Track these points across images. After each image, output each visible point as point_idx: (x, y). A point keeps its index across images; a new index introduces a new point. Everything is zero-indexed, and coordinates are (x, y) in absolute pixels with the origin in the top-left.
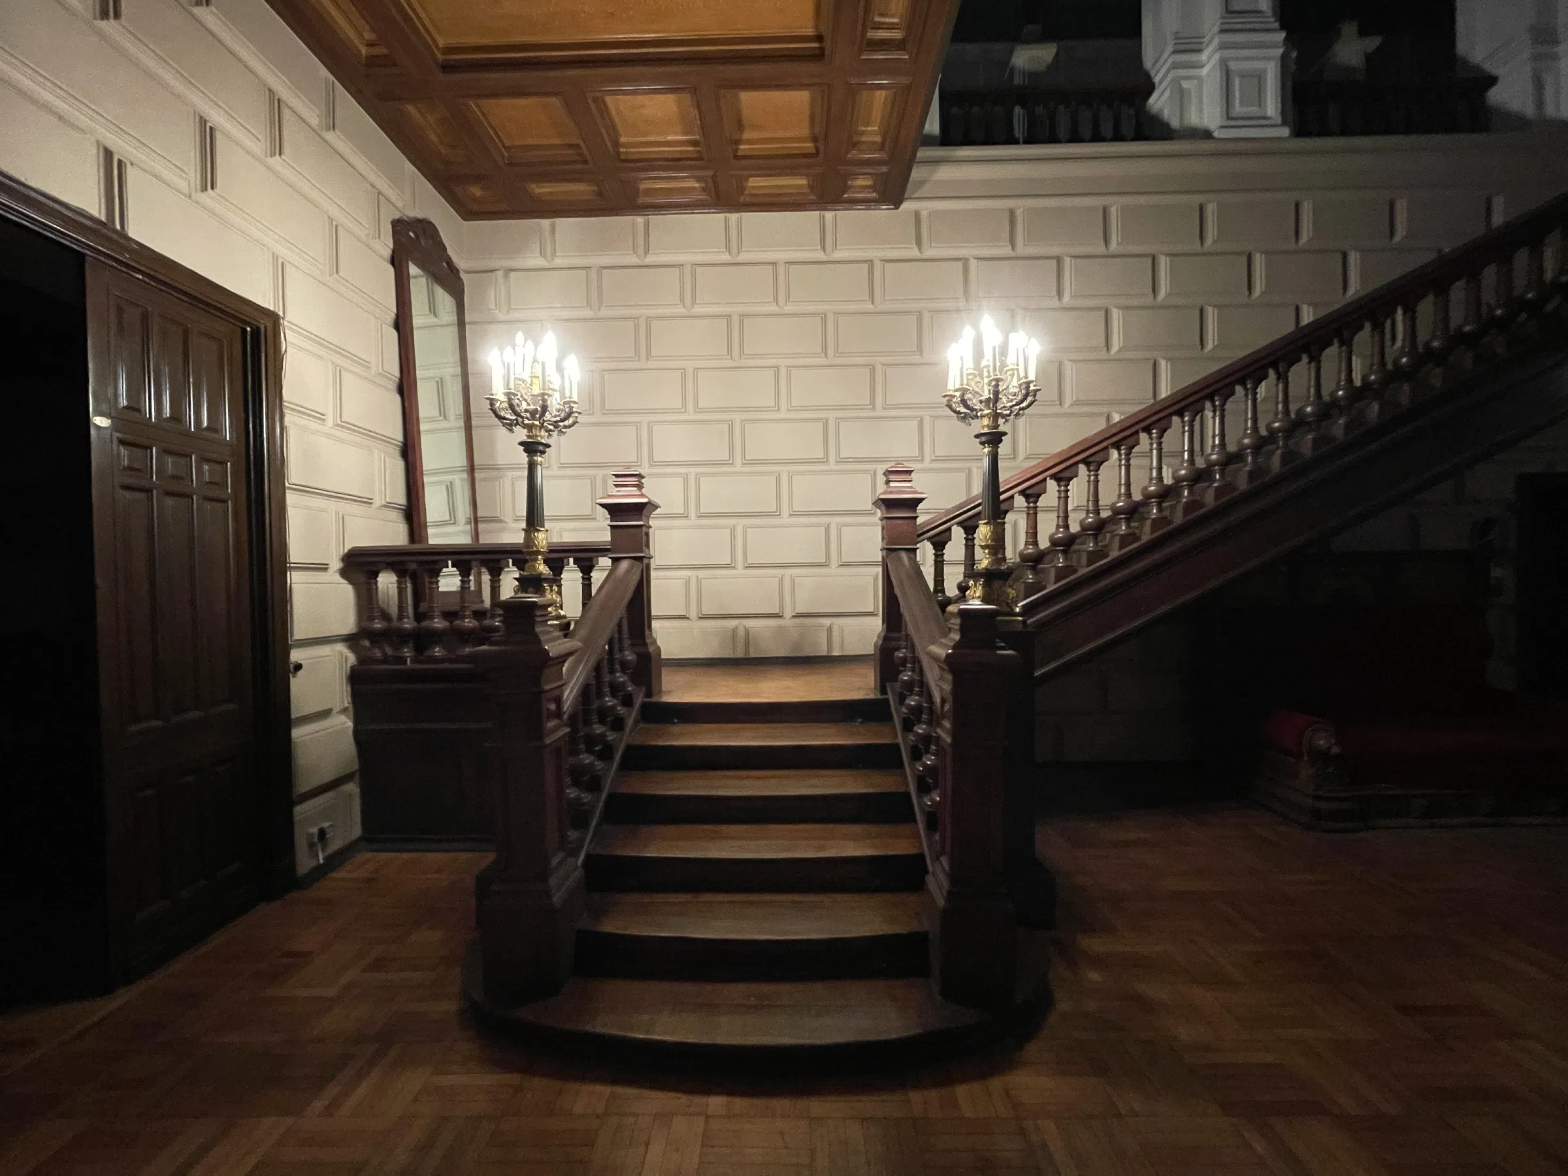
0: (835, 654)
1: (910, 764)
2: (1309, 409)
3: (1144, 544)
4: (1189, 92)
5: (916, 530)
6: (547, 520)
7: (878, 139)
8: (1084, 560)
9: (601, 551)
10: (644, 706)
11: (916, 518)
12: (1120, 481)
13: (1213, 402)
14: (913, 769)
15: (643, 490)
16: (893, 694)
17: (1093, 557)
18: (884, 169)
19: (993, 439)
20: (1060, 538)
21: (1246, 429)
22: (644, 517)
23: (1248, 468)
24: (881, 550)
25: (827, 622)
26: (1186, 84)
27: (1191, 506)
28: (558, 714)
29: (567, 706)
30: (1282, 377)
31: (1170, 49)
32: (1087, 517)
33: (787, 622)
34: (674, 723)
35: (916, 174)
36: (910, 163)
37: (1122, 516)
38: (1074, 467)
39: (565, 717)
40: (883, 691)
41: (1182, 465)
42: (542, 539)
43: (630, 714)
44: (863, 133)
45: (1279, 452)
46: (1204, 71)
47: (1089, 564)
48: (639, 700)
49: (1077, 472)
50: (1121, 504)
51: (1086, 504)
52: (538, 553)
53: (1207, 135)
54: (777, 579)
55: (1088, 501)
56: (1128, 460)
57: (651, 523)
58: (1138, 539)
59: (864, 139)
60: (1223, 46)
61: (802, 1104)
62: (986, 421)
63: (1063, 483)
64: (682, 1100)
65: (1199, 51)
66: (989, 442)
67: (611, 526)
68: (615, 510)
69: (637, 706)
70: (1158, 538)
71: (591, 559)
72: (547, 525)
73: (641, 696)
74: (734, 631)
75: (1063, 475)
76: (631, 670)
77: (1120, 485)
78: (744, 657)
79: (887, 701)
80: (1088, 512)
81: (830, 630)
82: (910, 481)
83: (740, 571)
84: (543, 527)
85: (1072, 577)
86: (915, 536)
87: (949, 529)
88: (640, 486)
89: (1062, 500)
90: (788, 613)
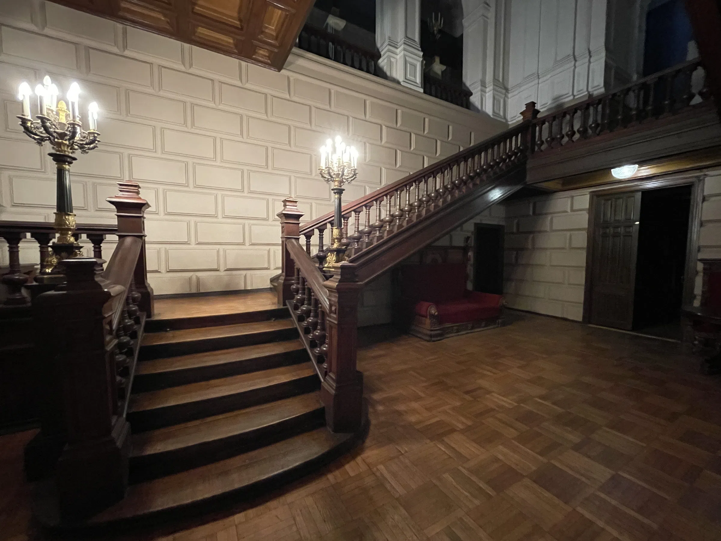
0: (249, 288)
1: (304, 337)
2: (433, 195)
3: (385, 240)
4: (393, 62)
5: (299, 229)
6: (75, 209)
7: (274, 34)
8: (364, 246)
9: (111, 231)
10: (147, 323)
11: (299, 224)
12: (377, 215)
13: (406, 188)
14: (307, 339)
15: (139, 195)
16: (290, 306)
17: (368, 244)
18: (276, 50)
19: (340, 192)
20: (356, 236)
21: (416, 199)
22: (142, 212)
23: (416, 214)
24: (281, 238)
25: (244, 272)
26: (392, 60)
27: (400, 226)
28: (111, 332)
29: (114, 327)
30: (426, 182)
31: (386, 43)
32: (365, 228)
33: (222, 273)
34: (167, 331)
35: (290, 58)
36: (289, 52)
37: (377, 229)
38: (361, 207)
39: (114, 332)
40: (285, 304)
41: (396, 210)
42: (72, 221)
43: (140, 328)
44: (267, 28)
45: (425, 209)
46: (398, 57)
47: (366, 247)
48: (143, 320)
49: (363, 209)
50: (377, 224)
51: (365, 223)
52: (70, 230)
53: (398, 83)
54: (216, 250)
55: (366, 222)
56: (380, 206)
57: (145, 216)
58: (383, 238)
59: (267, 31)
60: (405, 50)
61: (282, 499)
62: (336, 183)
63: (357, 213)
64: (220, 524)
65: (397, 48)
66: (337, 193)
67: (117, 215)
68: (120, 206)
69: (143, 323)
70: (389, 238)
71: (102, 235)
72: (75, 212)
73: (145, 317)
74: (190, 279)
75: (358, 210)
76: (137, 303)
77: (377, 216)
78: (197, 292)
79: (287, 310)
80: (366, 226)
81: (245, 277)
82: (296, 206)
83: (193, 246)
84: (72, 212)
85: (360, 253)
86: (299, 232)
87: (313, 230)
88: (138, 193)
89: (357, 220)
90: (222, 268)
